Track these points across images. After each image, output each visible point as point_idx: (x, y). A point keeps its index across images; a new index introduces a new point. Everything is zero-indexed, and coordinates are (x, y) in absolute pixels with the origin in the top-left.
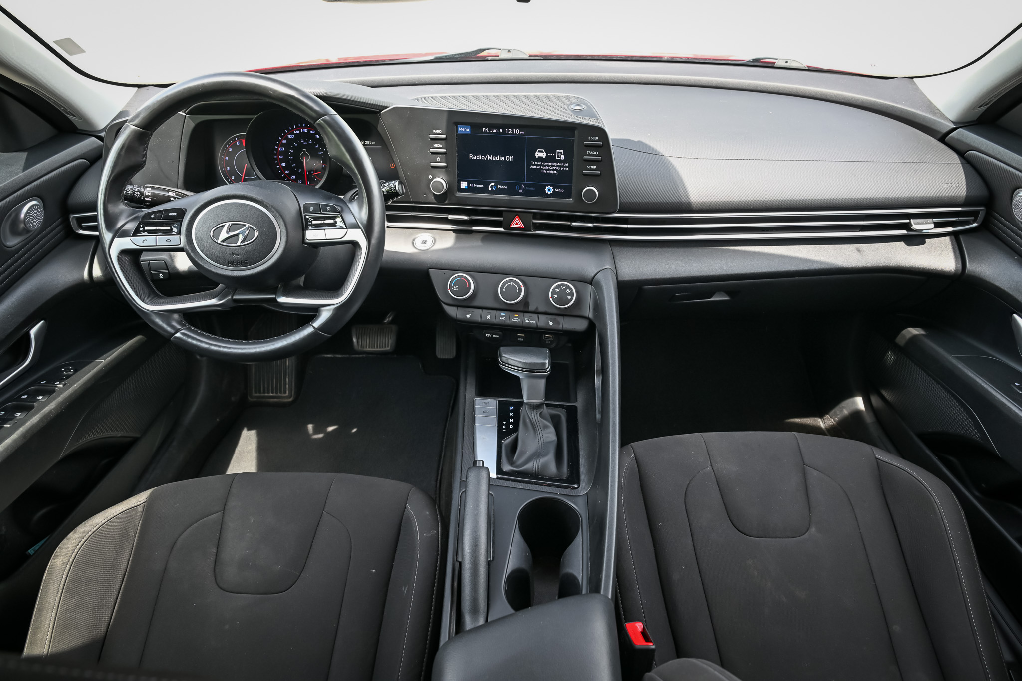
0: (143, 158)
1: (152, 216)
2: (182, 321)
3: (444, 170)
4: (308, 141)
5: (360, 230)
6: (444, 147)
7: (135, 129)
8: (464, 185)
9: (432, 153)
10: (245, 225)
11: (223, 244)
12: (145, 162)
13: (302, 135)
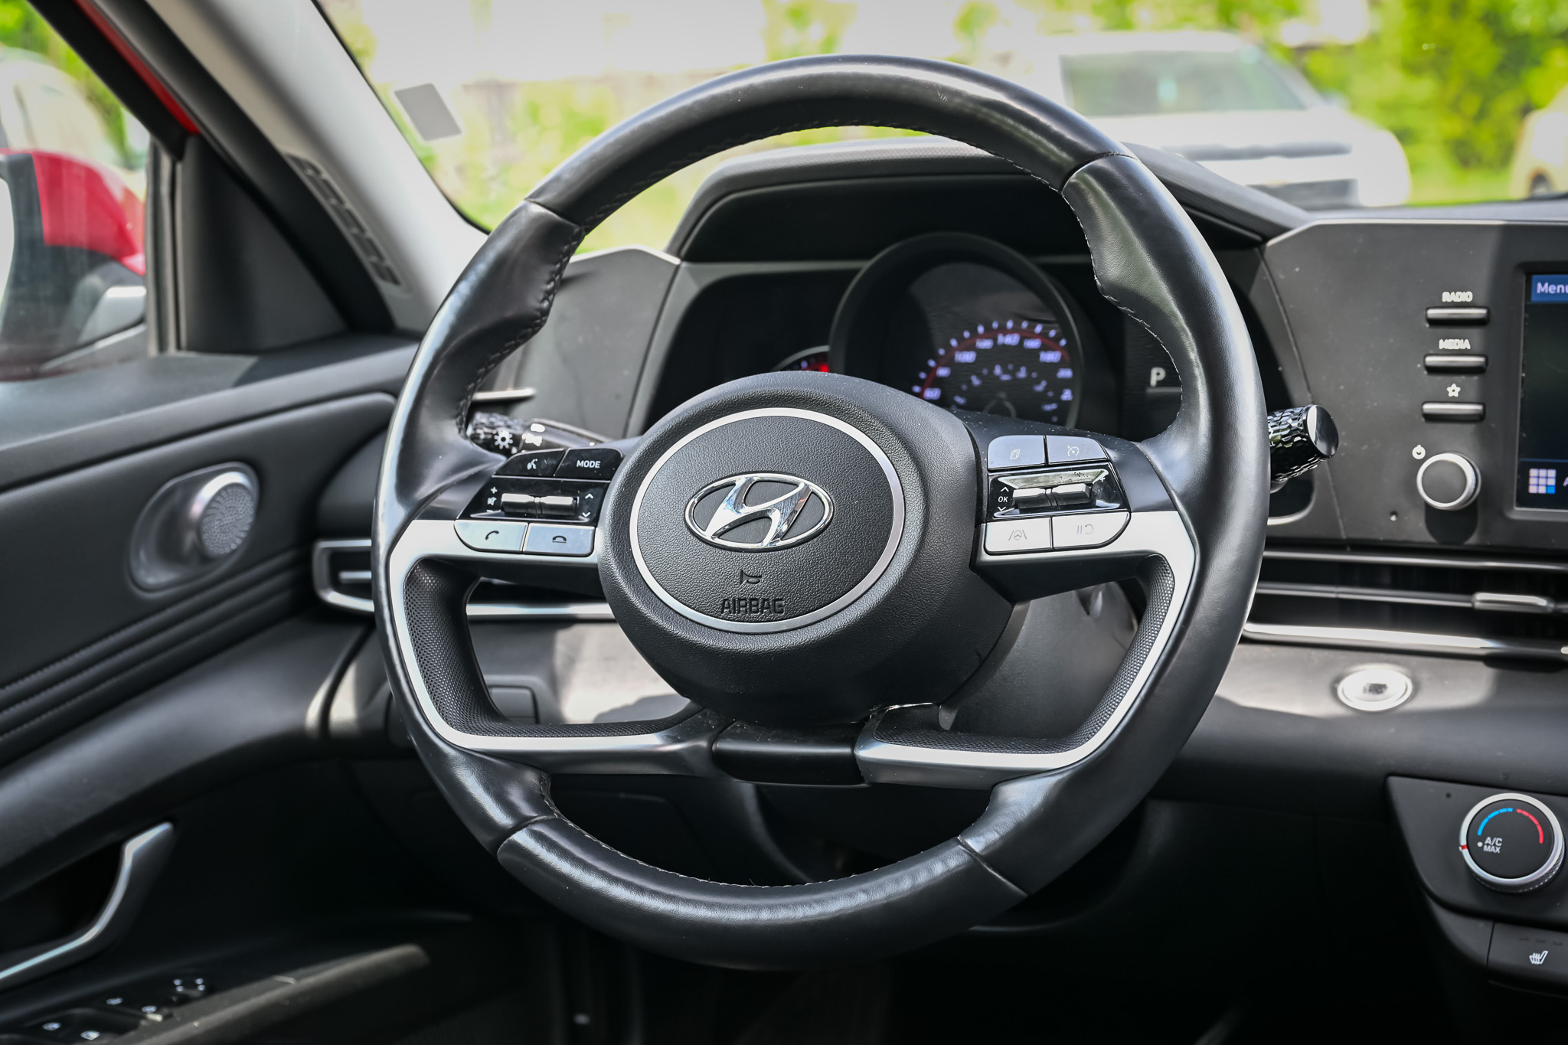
0: (542, 301)
1: (529, 467)
2: (543, 797)
3: (1470, 428)
4: (1013, 373)
5: (1177, 512)
6: (1478, 349)
7: (541, 216)
8: (1542, 481)
9: (1433, 370)
10: (796, 485)
11: (717, 541)
12: (545, 313)
13: (1001, 354)
